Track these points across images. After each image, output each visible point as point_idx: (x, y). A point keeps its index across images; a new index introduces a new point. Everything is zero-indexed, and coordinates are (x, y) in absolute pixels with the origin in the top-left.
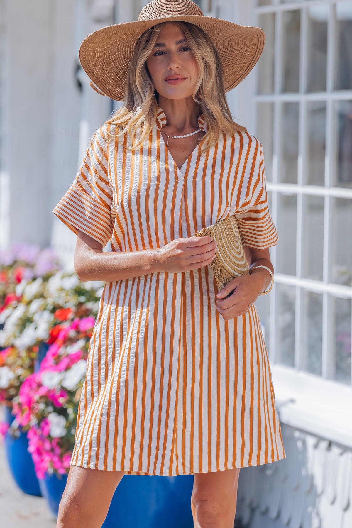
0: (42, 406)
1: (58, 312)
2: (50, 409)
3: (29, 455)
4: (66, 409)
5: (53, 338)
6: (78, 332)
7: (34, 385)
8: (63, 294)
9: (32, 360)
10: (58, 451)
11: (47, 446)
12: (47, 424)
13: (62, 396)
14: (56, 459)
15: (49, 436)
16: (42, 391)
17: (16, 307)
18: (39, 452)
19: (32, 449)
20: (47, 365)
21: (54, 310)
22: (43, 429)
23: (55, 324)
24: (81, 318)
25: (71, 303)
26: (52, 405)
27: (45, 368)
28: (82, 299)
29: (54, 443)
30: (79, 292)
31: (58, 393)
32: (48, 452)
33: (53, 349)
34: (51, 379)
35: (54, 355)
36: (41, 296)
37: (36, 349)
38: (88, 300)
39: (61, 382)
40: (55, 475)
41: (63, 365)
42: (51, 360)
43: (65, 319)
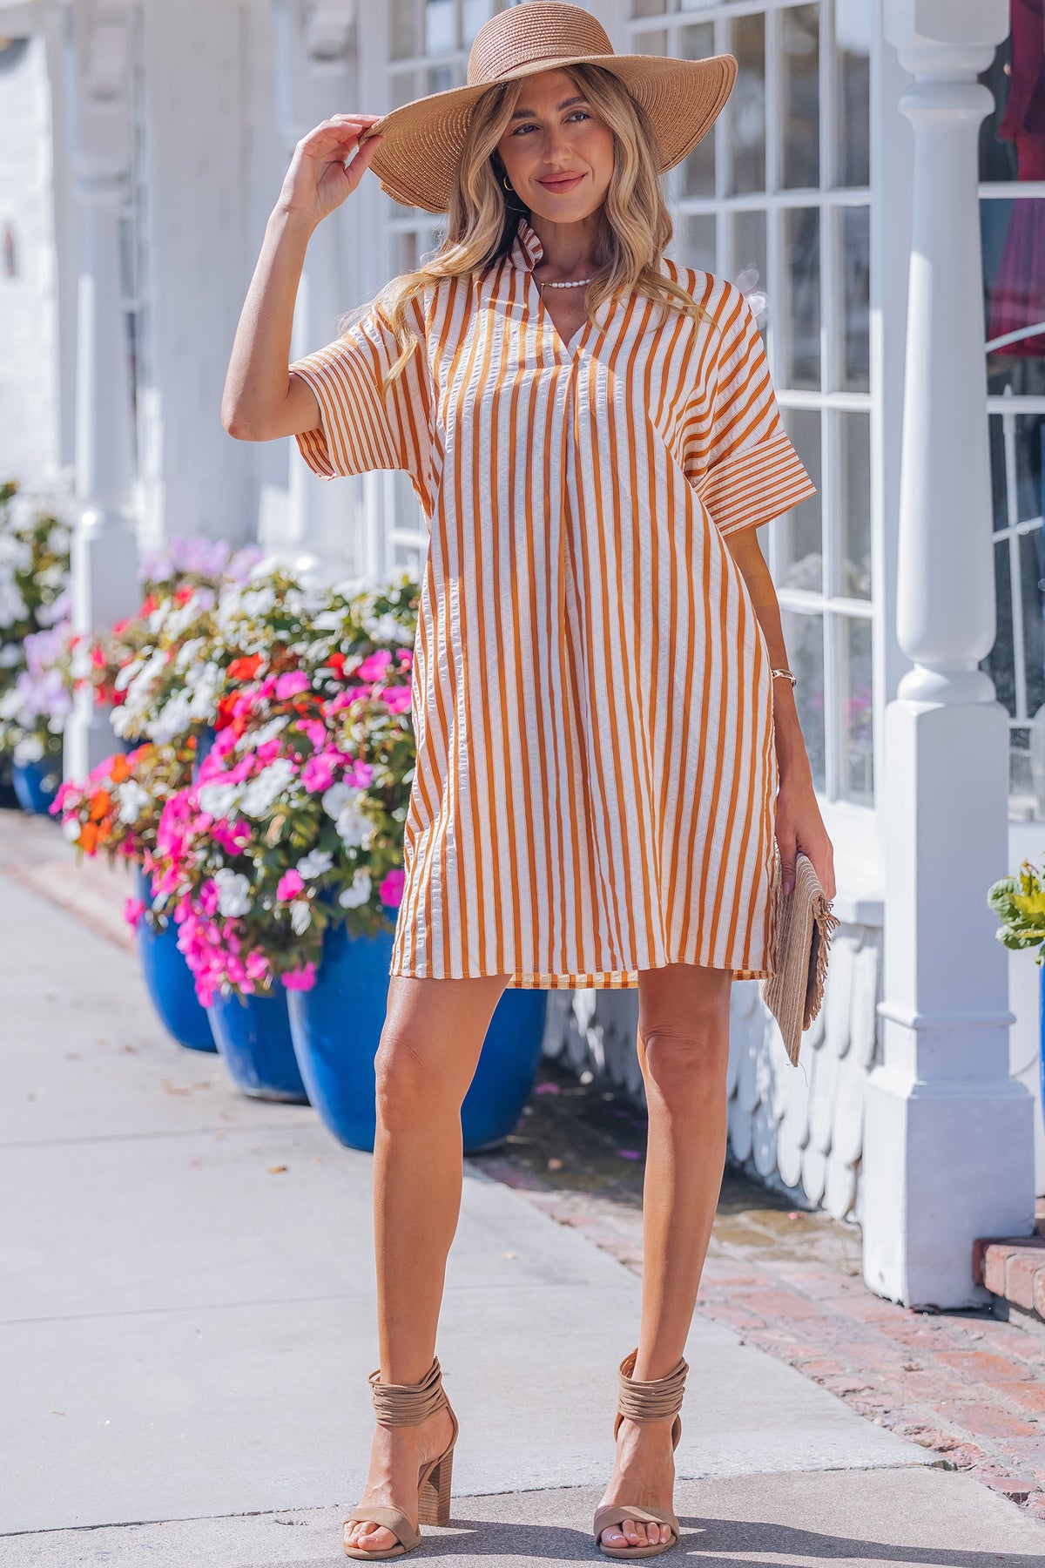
0: (201, 855)
1: (235, 664)
2: (218, 860)
3: (181, 957)
4: (251, 859)
5: (225, 718)
6: (274, 703)
7: (185, 814)
8: (245, 626)
9: (185, 764)
10: (235, 946)
11: (214, 937)
12: (212, 891)
13: (239, 833)
14: (232, 963)
15: (218, 916)
16: (201, 824)
17: (150, 656)
18: (197, 948)
19: (183, 944)
20: (211, 771)
21: (226, 660)
22: (205, 902)
23: (230, 689)
24: (282, 671)
25: (259, 643)
26: (222, 851)
27: (207, 779)
28: (283, 635)
29: (227, 930)
30: (277, 620)
31: (232, 827)
32: (215, 949)
33: (223, 738)
34: (219, 798)
35: (223, 750)
36: (203, 630)
37: (193, 742)
38: (297, 637)
39: (238, 802)
40: (234, 997)
41: (242, 770)
42: (219, 763)
43: (250, 679)
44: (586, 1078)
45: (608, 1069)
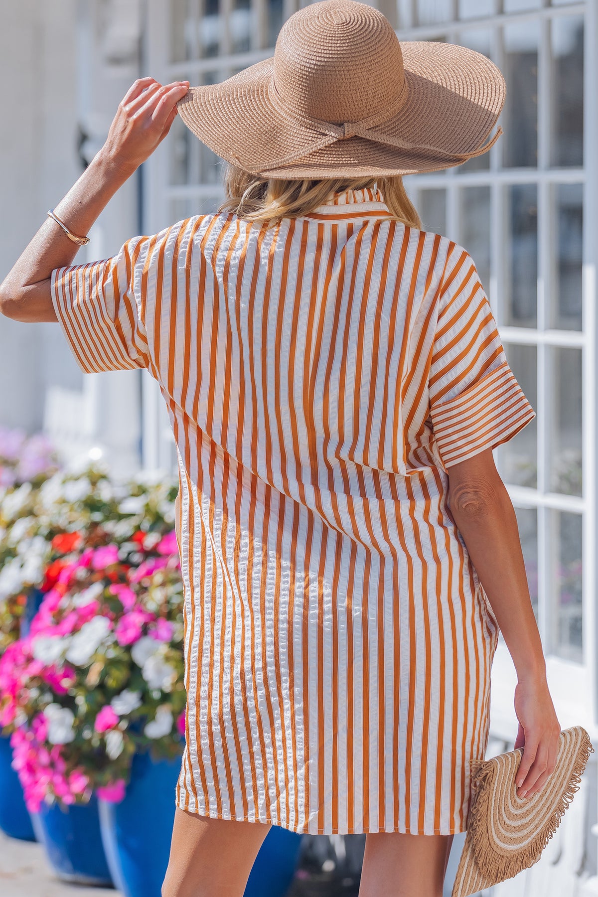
0: (33, 693)
1: (58, 539)
2: (48, 697)
3: (15, 775)
4: (73, 698)
5: (50, 582)
6: (91, 571)
7: (21, 660)
8: (66, 510)
9: (16, 618)
10: (62, 766)
11: (44, 758)
12: (42, 722)
13: (66, 675)
14: (58, 779)
15: (47, 742)
16: (35, 669)
18: (30, 768)
19: (18, 763)
20: (40, 625)
21: (50, 536)
22: (36, 731)
23: (54, 559)
24: (96, 547)
25: (79, 523)
26: (51, 690)
27: (38, 631)
28: (97, 516)
29: (55, 753)
30: (91, 505)
31: (60, 672)
32: (45, 768)
33: (50, 600)
34: (49, 648)
35: (52, 609)
36: (29, 512)
37: (23, 600)
38: (107, 518)
39: (64, 652)
40: (57, 806)
41: (67, 625)
42: (47, 618)
43: (70, 550)
44: (328, 866)
45: (348, 860)
